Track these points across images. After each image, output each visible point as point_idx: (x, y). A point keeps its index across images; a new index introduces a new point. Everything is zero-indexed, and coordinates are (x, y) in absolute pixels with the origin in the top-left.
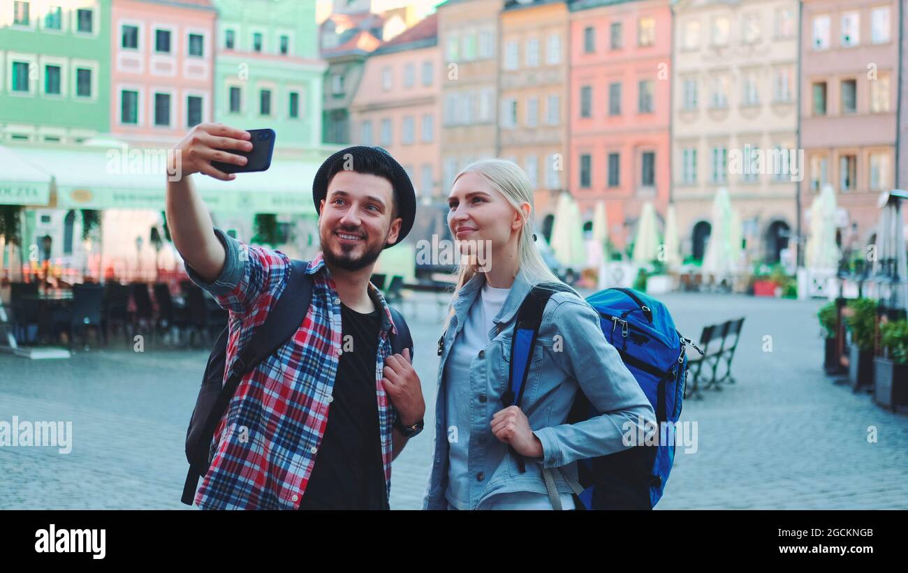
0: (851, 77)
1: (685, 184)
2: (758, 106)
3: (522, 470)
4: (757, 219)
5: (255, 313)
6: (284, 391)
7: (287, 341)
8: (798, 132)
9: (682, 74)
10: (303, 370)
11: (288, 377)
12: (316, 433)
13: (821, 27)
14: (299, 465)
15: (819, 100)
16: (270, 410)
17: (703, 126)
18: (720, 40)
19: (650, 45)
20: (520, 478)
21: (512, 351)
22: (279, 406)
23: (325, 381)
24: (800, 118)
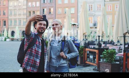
0: (34, 11)
1: (10, 26)
2: (21, 15)
3: (64, 60)
4: (21, 31)
5: (31, 40)
6: (35, 50)
7: (35, 44)
8: (27, 18)
9: (10, 10)
10: (38, 47)
11: (36, 49)
12: (40, 56)
13: (30, 4)
14: (38, 60)
15: (29, 14)
16: (34, 53)
17: (13, 17)
18: (15, 5)
19: (5, 5)
20: (64, 61)
21: (62, 44)
22: (35, 53)
23: (40, 49)
24: (27, 17)
